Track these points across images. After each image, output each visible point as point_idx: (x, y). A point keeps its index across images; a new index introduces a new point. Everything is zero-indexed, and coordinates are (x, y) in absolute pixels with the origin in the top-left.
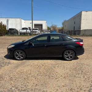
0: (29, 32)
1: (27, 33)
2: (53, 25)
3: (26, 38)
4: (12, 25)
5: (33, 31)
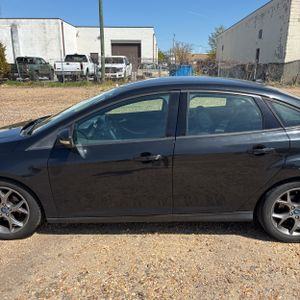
0: (92, 71)
1: (81, 76)
2: (177, 45)
3: (77, 95)
4: (32, 45)
5: (106, 65)
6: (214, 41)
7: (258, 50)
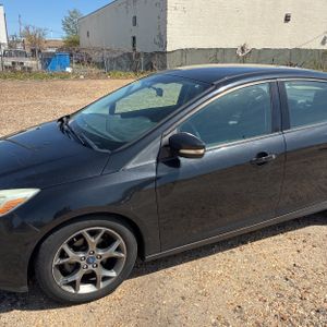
6: (68, 26)
7: (134, 38)
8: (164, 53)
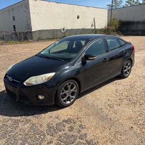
7: (14, 26)
8: (31, 32)
